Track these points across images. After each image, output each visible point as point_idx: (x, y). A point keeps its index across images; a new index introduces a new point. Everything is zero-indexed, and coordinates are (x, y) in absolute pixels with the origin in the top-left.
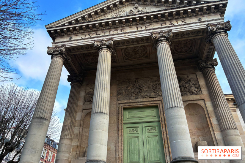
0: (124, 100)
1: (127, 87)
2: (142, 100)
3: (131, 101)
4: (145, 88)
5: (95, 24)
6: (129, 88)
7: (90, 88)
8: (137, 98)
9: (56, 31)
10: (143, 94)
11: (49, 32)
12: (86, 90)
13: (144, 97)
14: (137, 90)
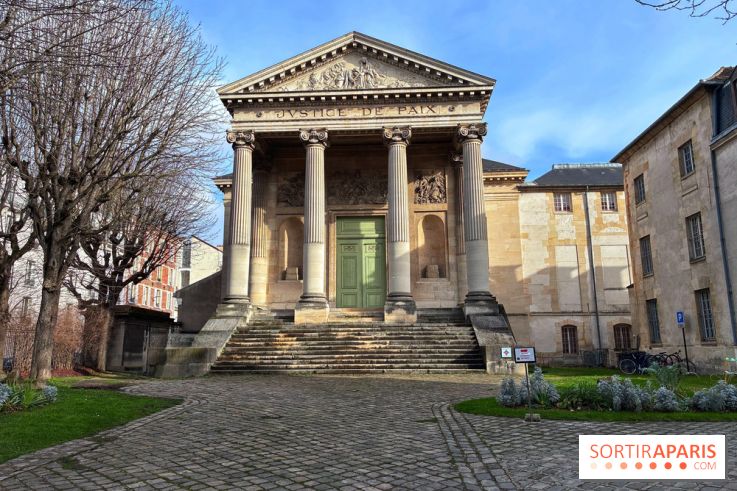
0: (337, 204)
1: (343, 183)
2: (364, 206)
3: (348, 207)
4: (369, 189)
5: (299, 98)
6: (346, 186)
7: (284, 179)
8: (358, 203)
9: (235, 101)
10: (365, 197)
11: (225, 101)
12: (277, 181)
13: (366, 203)
14: (357, 190)
